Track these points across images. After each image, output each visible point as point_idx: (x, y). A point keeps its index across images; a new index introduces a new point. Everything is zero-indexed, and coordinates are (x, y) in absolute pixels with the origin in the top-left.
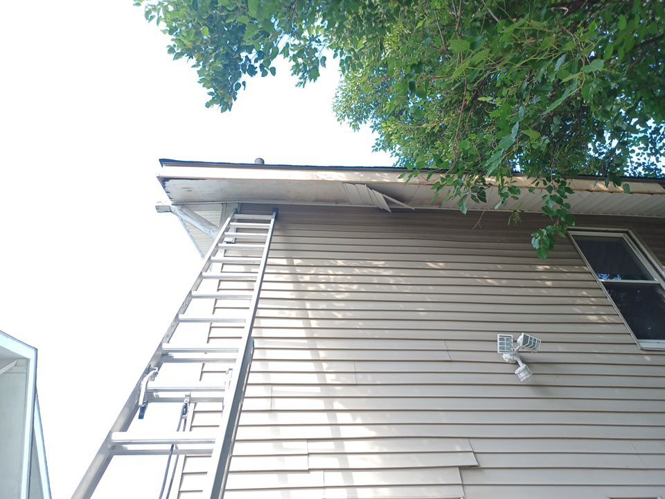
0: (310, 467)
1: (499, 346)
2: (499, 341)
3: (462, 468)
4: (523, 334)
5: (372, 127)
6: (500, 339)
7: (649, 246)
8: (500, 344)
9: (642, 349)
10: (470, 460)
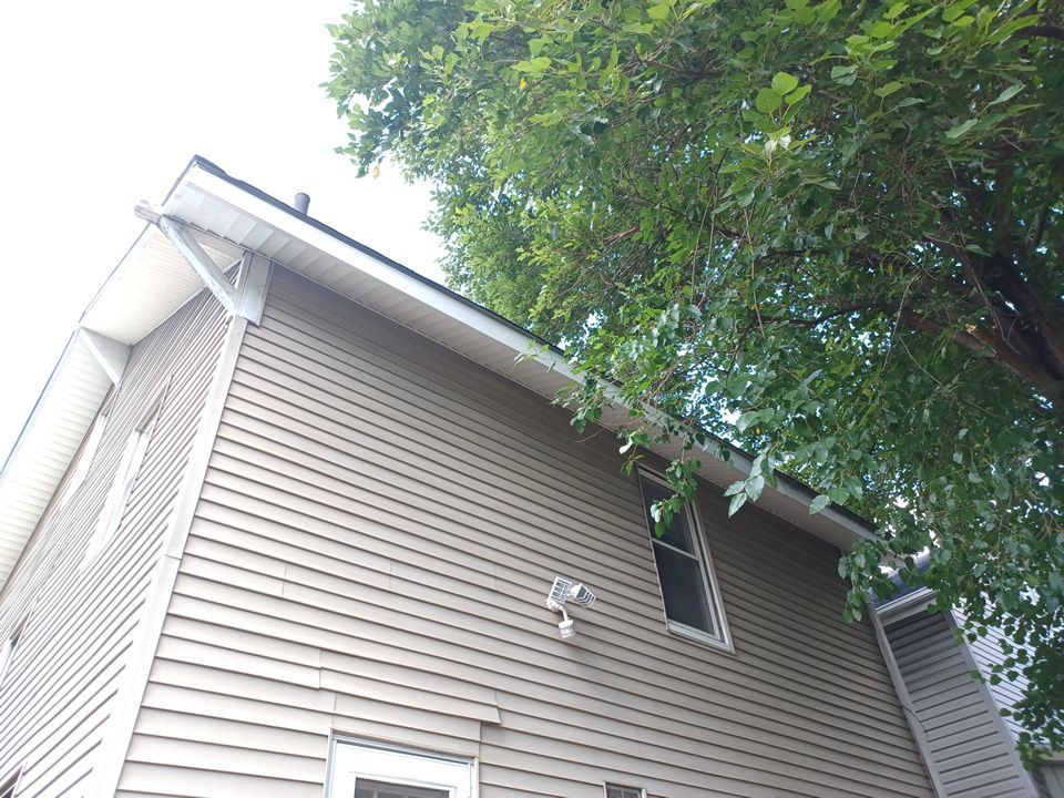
0: (322, 686)
1: (553, 590)
2: (555, 585)
3: (485, 724)
4: (581, 584)
5: (433, 193)
6: (558, 584)
7: (703, 516)
8: (556, 588)
9: (669, 631)
10: (493, 716)
